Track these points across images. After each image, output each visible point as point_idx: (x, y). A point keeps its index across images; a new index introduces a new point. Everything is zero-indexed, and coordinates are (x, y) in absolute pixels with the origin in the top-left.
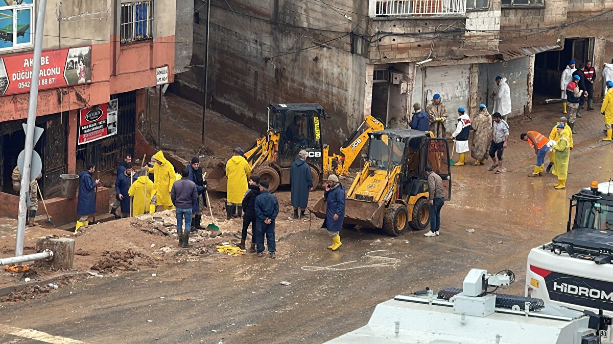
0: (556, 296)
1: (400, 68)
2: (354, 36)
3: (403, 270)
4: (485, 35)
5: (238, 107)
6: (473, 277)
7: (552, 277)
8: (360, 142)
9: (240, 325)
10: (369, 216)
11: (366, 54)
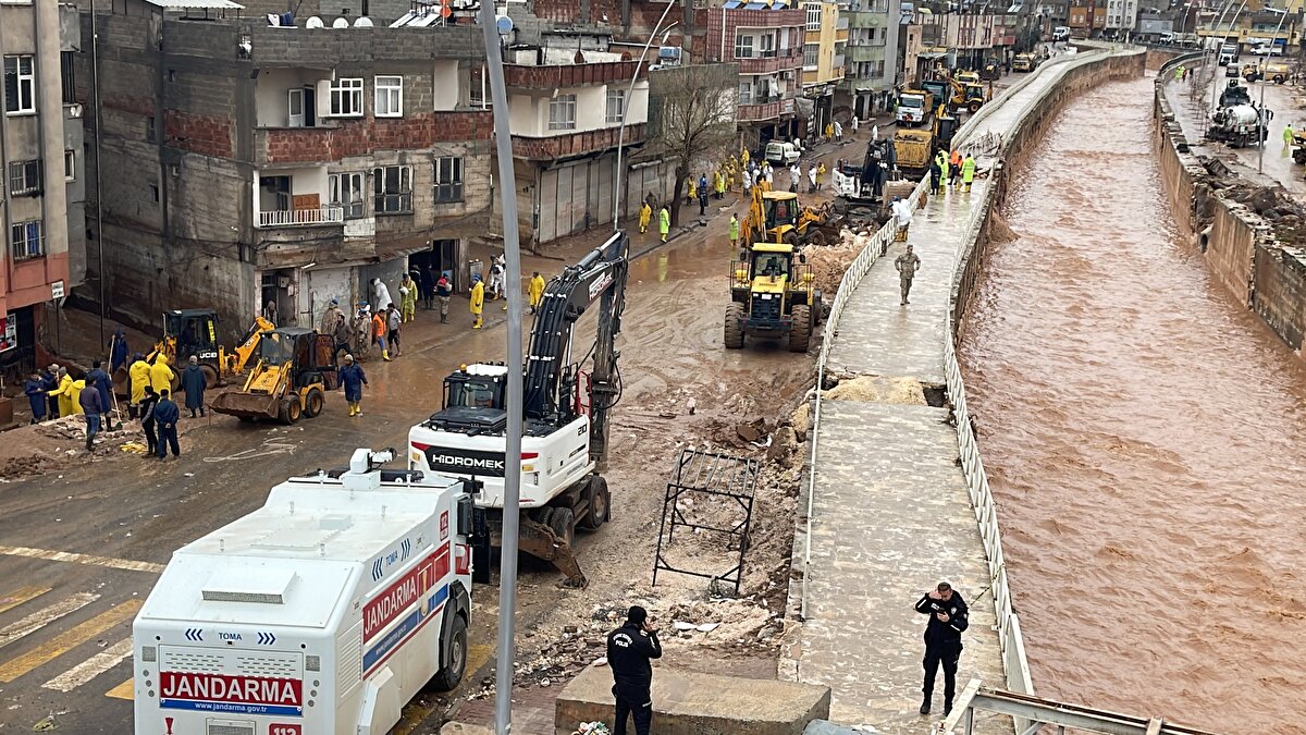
0: (434, 467)
1: (286, 273)
2: (241, 245)
3: (298, 454)
4: (362, 240)
5: (135, 316)
6: (360, 456)
7: (430, 451)
8: (253, 341)
9: (147, 516)
10: (265, 408)
11: (253, 261)
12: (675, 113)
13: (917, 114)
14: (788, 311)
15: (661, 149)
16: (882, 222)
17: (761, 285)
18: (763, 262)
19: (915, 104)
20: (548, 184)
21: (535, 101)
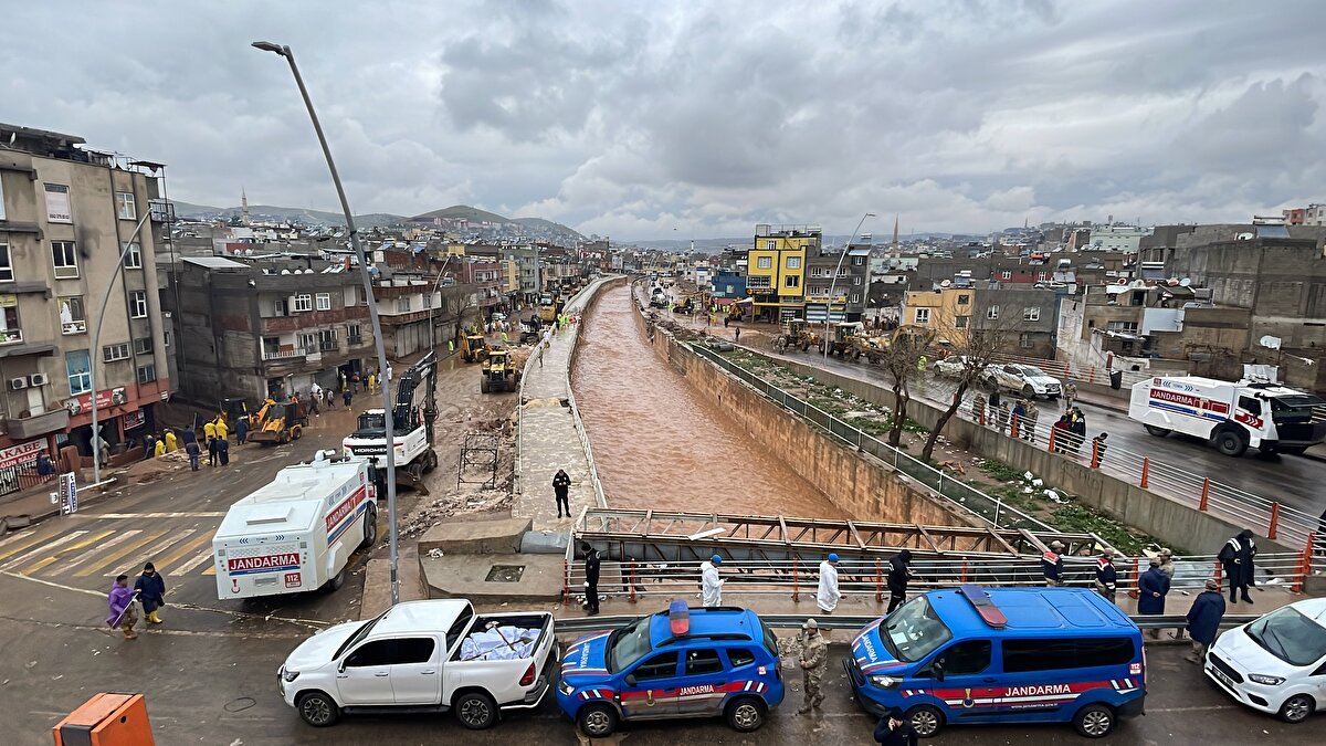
0: (356, 454)
1: (280, 379)
2: (256, 369)
3: (291, 455)
4: (315, 362)
5: (205, 403)
7: (353, 448)
10: (274, 438)
11: (263, 375)
12: (453, 303)
13: (549, 301)
14: (506, 376)
15: (449, 318)
17: (494, 368)
18: (494, 359)
20: (400, 333)
21: (391, 301)
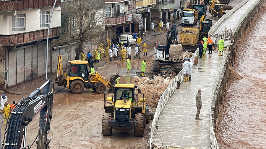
12: (74, 22)
13: (191, 20)
14: (133, 117)
15: (68, 39)
16: (177, 72)
17: (119, 104)
18: (120, 93)
19: (190, 16)
20: (12, 58)
21: (5, 18)
